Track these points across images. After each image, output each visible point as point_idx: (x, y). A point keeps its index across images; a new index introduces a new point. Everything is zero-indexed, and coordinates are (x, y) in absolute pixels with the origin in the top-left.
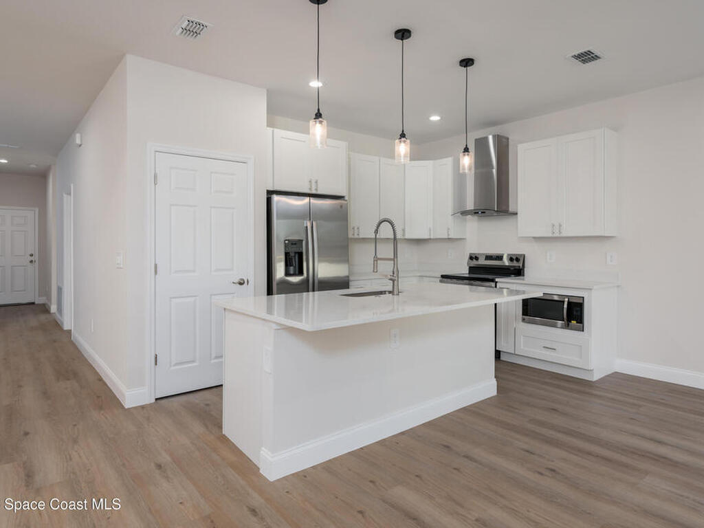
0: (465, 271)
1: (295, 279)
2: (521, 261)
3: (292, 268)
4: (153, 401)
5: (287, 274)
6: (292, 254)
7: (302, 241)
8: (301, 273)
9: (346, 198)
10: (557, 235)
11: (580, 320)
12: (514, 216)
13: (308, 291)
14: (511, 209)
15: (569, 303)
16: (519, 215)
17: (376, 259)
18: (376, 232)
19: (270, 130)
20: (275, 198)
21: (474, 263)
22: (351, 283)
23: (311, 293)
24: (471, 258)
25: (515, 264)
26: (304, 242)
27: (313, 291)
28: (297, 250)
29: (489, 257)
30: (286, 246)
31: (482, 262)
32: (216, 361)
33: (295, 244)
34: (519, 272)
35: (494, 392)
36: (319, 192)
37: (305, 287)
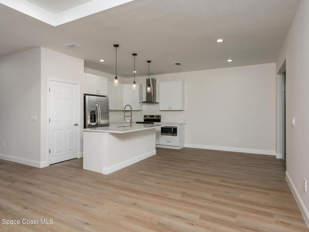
0: (143, 121)
1: (94, 124)
2: (160, 117)
3: (92, 120)
4: (49, 165)
5: (91, 122)
6: (92, 115)
7: (95, 111)
8: (95, 121)
9: (107, 97)
10: (170, 109)
11: (176, 133)
12: (158, 104)
13: (97, 127)
14: (157, 101)
15: (173, 128)
16: (160, 104)
17: (125, 116)
18: (125, 108)
19: (85, 73)
20: (87, 96)
21: (146, 118)
22: (110, 125)
23: (98, 128)
24: (145, 116)
25: (158, 118)
26: (96, 111)
27: (99, 127)
28: (94, 114)
29: (150, 116)
30: (91, 112)
31: (148, 118)
32: (68, 151)
33: (93, 112)
34: (159, 121)
35: (155, 154)
36: (100, 95)
37: (97, 126)
